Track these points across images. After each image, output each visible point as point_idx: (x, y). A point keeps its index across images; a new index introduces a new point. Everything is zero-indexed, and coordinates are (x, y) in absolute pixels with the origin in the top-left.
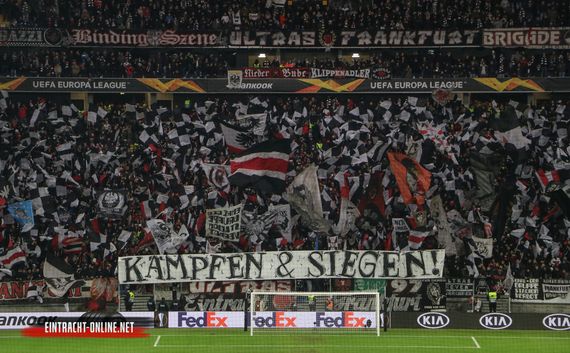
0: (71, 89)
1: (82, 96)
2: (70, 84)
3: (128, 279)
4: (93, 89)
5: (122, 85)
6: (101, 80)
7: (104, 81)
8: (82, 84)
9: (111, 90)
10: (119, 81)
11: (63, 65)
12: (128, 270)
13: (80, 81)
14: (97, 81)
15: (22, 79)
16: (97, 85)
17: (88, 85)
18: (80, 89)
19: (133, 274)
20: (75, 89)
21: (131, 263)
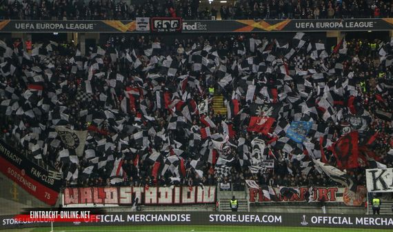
0: (327, 29)
1: (336, 34)
2: (327, 25)
3: (375, 188)
4: (345, 28)
5: (370, 24)
6: (352, 21)
7: (354, 21)
8: (336, 25)
9: (360, 28)
10: (367, 21)
11: (320, 8)
12: (375, 180)
13: (335, 21)
14: (348, 22)
15: (287, 21)
16: (348, 25)
17: (341, 25)
18: (334, 29)
19: (379, 184)
20: (330, 29)
21: (377, 175)
